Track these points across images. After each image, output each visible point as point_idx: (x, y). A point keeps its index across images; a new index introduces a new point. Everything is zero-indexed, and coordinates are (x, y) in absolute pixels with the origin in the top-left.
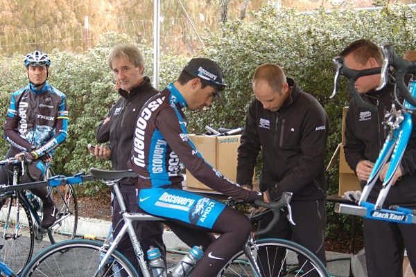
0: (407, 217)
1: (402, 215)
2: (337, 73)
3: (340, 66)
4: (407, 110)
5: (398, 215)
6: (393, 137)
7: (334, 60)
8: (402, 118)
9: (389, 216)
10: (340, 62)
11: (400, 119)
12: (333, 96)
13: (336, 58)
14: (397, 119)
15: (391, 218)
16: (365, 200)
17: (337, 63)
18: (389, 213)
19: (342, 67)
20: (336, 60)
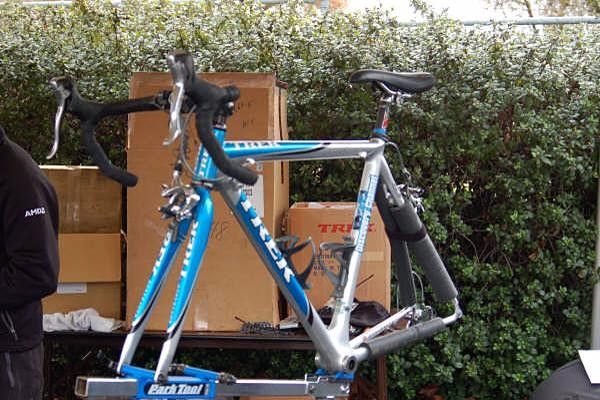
0: (207, 385)
1: (198, 384)
2: (61, 109)
3: (65, 94)
4: (203, 181)
5: (192, 384)
6: (178, 235)
7: (54, 83)
8: (197, 198)
9: (178, 389)
10: (66, 88)
11: (192, 200)
12: (53, 154)
13: (58, 78)
14: (188, 200)
15: (180, 392)
16: (129, 361)
17: (61, 88)
18: (177, 384)
19: (69, 98)
20: (59, 82)
